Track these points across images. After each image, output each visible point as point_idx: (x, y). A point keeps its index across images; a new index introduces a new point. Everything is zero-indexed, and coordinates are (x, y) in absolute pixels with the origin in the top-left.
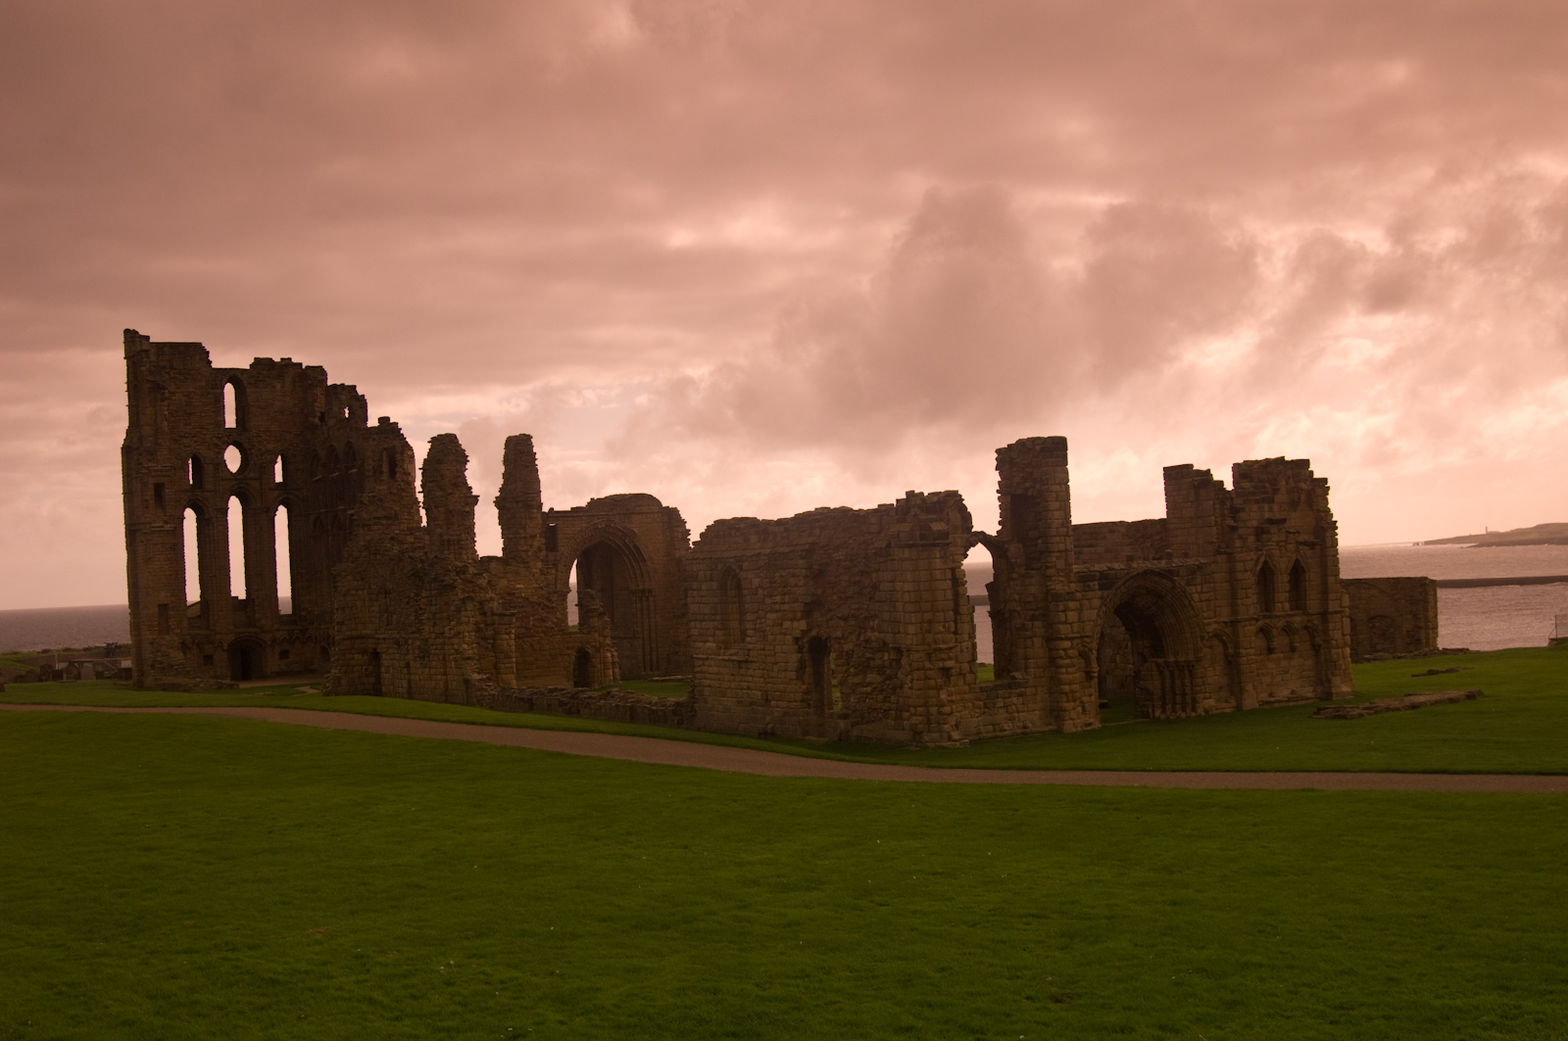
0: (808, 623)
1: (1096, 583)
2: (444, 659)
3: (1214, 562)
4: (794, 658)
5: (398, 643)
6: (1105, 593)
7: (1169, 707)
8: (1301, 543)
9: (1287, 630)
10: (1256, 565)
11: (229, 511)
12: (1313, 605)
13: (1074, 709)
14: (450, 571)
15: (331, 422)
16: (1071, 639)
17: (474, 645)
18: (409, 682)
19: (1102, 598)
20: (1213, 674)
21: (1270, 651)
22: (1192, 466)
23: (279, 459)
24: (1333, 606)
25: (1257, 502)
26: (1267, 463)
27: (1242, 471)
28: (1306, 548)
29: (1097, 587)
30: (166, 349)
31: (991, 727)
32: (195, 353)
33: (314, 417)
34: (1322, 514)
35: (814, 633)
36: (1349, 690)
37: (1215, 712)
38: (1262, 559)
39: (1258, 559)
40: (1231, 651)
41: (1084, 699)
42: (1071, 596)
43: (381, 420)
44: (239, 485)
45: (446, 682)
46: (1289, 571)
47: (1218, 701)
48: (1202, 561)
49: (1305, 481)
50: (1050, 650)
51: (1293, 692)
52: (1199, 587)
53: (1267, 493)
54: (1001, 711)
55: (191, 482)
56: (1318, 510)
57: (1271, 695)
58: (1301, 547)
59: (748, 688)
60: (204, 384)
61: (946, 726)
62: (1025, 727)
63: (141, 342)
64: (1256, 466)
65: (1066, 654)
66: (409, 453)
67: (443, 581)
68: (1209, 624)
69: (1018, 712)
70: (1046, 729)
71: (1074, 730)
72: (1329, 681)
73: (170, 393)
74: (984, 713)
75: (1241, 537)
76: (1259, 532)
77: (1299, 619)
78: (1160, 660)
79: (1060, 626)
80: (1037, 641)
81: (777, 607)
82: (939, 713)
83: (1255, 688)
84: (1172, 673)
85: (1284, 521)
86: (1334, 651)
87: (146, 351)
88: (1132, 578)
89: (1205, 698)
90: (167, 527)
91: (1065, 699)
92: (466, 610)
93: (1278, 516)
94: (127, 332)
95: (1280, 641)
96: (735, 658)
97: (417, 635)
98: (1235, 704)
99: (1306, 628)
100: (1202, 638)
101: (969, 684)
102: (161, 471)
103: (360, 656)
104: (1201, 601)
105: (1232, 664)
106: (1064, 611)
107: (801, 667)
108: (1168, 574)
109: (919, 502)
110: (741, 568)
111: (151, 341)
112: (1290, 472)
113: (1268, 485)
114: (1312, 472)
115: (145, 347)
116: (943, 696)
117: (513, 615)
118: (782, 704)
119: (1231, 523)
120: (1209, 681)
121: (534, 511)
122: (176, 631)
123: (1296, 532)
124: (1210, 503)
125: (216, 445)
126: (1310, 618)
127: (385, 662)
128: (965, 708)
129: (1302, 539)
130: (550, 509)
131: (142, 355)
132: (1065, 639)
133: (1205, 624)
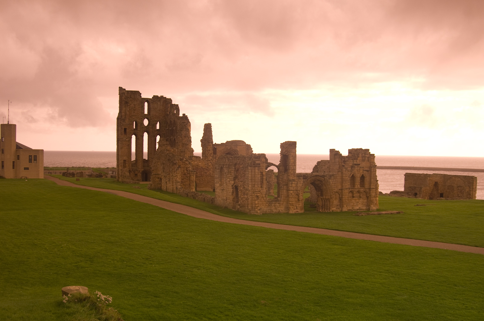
0: (234, 182)
2: (173, 182)
3: (338, 174)
4: (231, 190)
5: (165, 176)
6: (304, 180)
7: (323, 209)
8: (364, 170)
9: (359, 192)
10: (350, 175)
11: (144, 136)
12: (367, 186)
13: (293, 208)
14: (175, 160)
15: (171, 114)
16: (293, 191)
17: (180, 179)
18: (166, 187)
19: (303, 181)
20: (336, 202)
21: (353, 197)
22: (335, 149)
23: (158, 122)
24: (372, 187)
25: (352, 159)
26: (357, 149)
27: (350, 151)
28: (366, 172)
29: (302, 178)
30: (130, 92)
31: (270, 210)
32: (138, 93)
33: (168, 112)
34: (372, 163)
35: (235, 185)
36: (375, 208)
37: (335, 211)
39: (351, 174)
40: (341, 196)
41: (297, 205)
42: (294, 180)
43: (184, 115)
44: (147, 129)
45: (173, 188)
46: (360, 177)
47: (336, 208)
48: (334, 173)
49: (368, 154)
50: (288, 193)
51: (360, 208)
52: (332, 180)
54: (273, 207)
55: (134, 128)
56: (371, 162)
57: (353, 208)
58: (364, 171)
59: (224, 196)
60: (139, 102)
61: (256, 210)
62: (279, 211)
63: (123, 90)
64: (354, 150)
65: (291, 194)
66: (189, 124)
67: (173, 162)
68: (335, 189)
69: (278, 207)
70: (285, 212)
71: (292, 213)
72: (370, 206)
73: (130, 104)
74: (268, 207)
75: (345, 168)
76: (352, 167)
77: (363, 189)
78: (322, 197)
79: (290, 187)
80: (285, 191)
81: (229, 177)
82: (255, 206)
83: (347, 206)
84: (325, 201)
85: (359, 165)
86: (372, 198)
87: (124, 93)
88: (313, 177)
89: (333, 208)
90: (127, 140)
91: (290, 205)
92: (179, 170)
93: (358, 163)
94: (120, 87)
95: (356, 195)
96: (222, 189)
97: (169, 175)
98: (341, 210)
99: (365, 192)
100: (332, 193)
101: (265, 200)
102: (126, 125)
103: (157, 179)
104: (332, 183)
105: (341, 200)
106: (291, 184)
107: (233, 192)
108: (323, 176)
109: (254, 156)
110: (224, 167)
111: (126, 90)
112: (363, 152)
113: (356, 155)
114: (370, 152)
115: (124, 92)
116: (256, 202)
117: (195, 171)
118: (229, 201)
119: (343, 164)
120: (334, 203)
121: (210, 144)
122: (128, 167)
123: (363, 168)
124: (338, 159)
125: (142, 119)
126: (366, 189)
127: (163, 181)
128: (263, 205)
129: (365, 169)
130: (215, 143)
131: (123, 94)
132: (291, 191)
133: (333, 189)
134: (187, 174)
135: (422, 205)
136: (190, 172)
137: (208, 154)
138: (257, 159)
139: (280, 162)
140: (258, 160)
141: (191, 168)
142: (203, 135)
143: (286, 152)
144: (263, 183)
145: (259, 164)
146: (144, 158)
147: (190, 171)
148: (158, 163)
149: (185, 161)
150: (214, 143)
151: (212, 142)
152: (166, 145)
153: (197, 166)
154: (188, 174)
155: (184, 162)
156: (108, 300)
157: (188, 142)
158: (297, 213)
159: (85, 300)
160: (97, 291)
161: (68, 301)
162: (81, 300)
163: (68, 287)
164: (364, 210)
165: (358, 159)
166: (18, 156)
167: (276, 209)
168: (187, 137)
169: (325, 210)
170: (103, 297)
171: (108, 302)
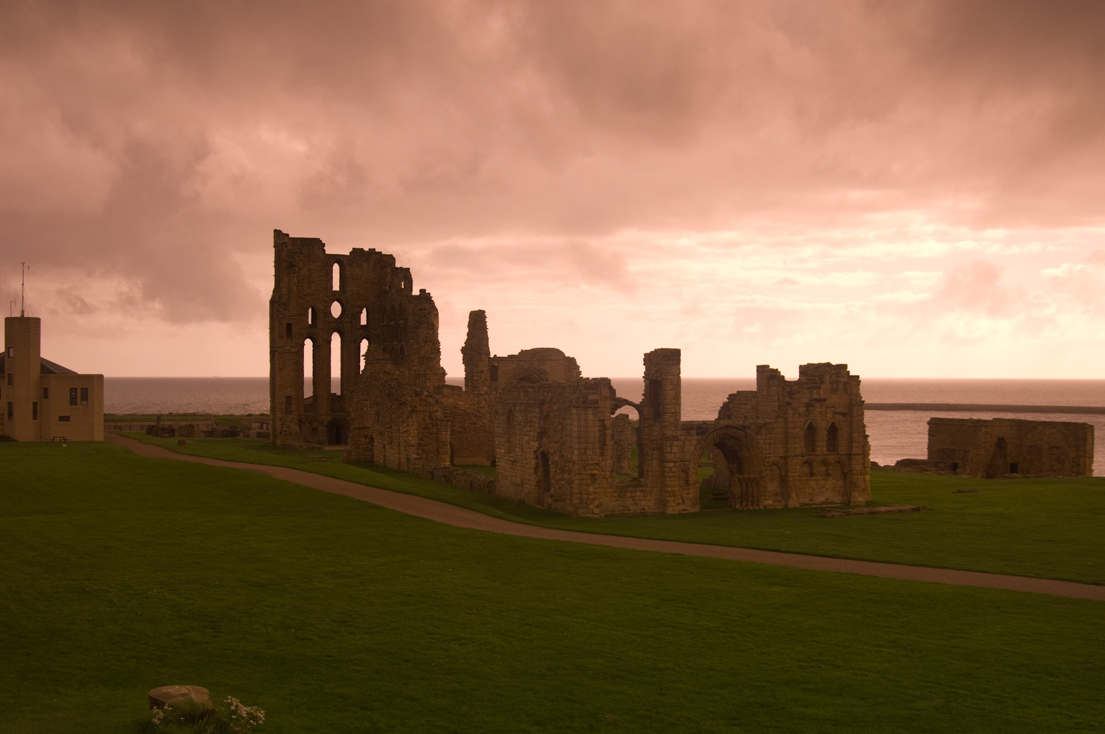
0: (539, 444)
1: (695, 431)
2: (399, 445)
4: (534, 462)
5: (380, 433)
6: (700, 437)
7: (744, 503)
8: (837, 413)
9: (824, 463)
10: (804, 425)
11: (332, 342)
12: (842, 448)
13: (674, 501)
14: (405, 395)
15: (393, 291)
16: (674, 462)
17: (416, 438)
18: (385, 456)
19: (697, 440)
20: (772, 487)
21: (812, 474)
22: (769, 366)
23: (365, 310)
24: (854, 451)
25: (809, 388)
26: (820, 365)
27: (804, 370)
28: (840, 416)
29: (695, 434)
31: (622, 508)
32: (317, 244)
33: (386, 286)
34: (853, 397)
35: (542, 449)
36: (863, 500)
37: (770, 508)
39: (806, 421)
40: (783, 473)
41: (684, 496)
42: (675, 438)
43: (423, 291)
44: (338, 325)
45: (399, 459)
46: (827, 429)
47: (774, 501)
48: (768, 421)
49: (844, 377)
50: (663, 467)
51: (827, 499)
52: (764, 437)
53: (816, 383)
54: (629, 499)
55: (310, 323)
56: (851, 394)
57: (811, 500)
58: (836, 415)
59: (516, 476)
60: (320, 264)
61: (591, 506)
62: (644, 509)
63: (283, 237)
64: (811, 367)
65: (671, 470)
66: (435, 312)
67: (400, 400)
68: (770, 457)
69: (640, 501)
70: (656, 511)
71: (673, 512)
72: (851, 494)
73: (300, 268)
74: (618, 500)
75: (792, 408)
76: (808, 406)
77: (833, 457)
78: (740, 476)
79: (667, 454)
80: (655, 463)
81: (527, 433)
82: (588, 498)
83: (797, 496)
84: (747, 483)
85: (825, 400)
86: (854, 477)
87: (286, 243)
88: (718, 429)
89: (766, 499)
90: (293, 350)
91: (668, 495)
92: (412, 418)
93: (823, 397)
94: (275, 231)
95: (819, 469)
96: (511, 459)
97: (390, 430)
98: (784, 504)
99: (838, 462)
100: (764, 466)
101: (610, 484)
102: (291, 316)
103: (364, 439)
105: (784, 481)
107: (536, 468)
108: (743, 428)
109: (584, 383)
110: (515, 409)
111: (290, 236)
112: (833, 372)
113: (817, 379)
114: (849, 372)
115: (286, 241)
116: (591, 489)
117: (449, 420)
118: (528, 487)
119: (788, 400)
120: (769, 490)
121: (484, 356)
122: (296, 413)
123: (834, 407)
124: (776, 388)
125: (326, 301)
126: (840, 457)
127: (375, 444)
128: (606, 496)
129: (838, 411)
130: (496, 355)
131: (284, 246)
132: (670, 462)
133: (766, 458)
134: (430, 426)
135: (970, 491)
136: (439, 422)
137: (478, 380)
138: (591, 391)
139: (644, 397)
140: (592, 394)
141: (439, 413)
142: (466, 338)
143: (658, 375)
144: (605, 445)
145: (597, 402)
146: (332, 392)
147: (437, 420)
148: (365, 402)
149: (427, 396)
150: (492, 356)
151: (488, 353)
152: (382, 362)
153: (454, 407)
154: (433, 426)
155: (425, 400)
156: (255, 718)
157: (432, 353)
158: (685, 512)
159: (201, 718)
160: (230, 697)
161: (163, 720)
162: (194, 716)
163: (164, 689)
164: (838, 505)
165: (823, 387)
166: (46, 390)
167: (637, 504)
168: (431, 341)
169: (747, 505)
170: (244, 710)
171: (254, 721)
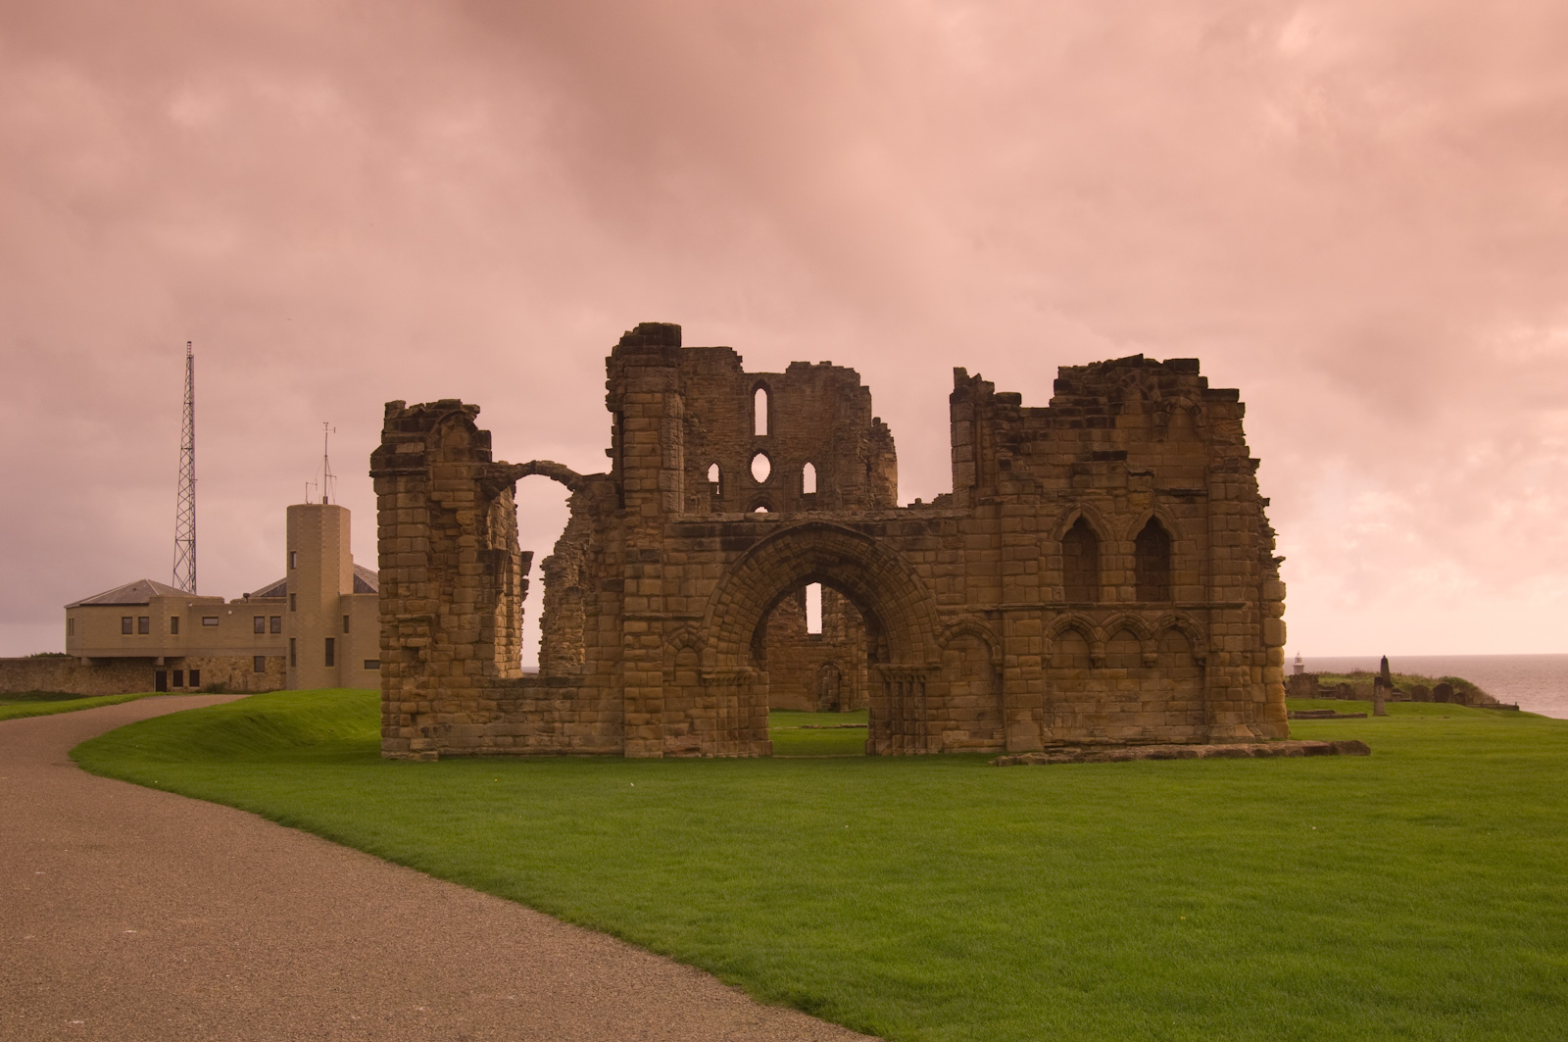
1: (718, 539)
3: (969, 516)
6: (733, 555)
8: (1164, 492)
9: (1129, 629)
12: (1185, 591)
13: (648, 723)
16: (650, 620)
19: (727, 562)
20: (967, 694)
21: (1093, 663)
23: (810, 464)
24: (1223, 596)
25: (1075, 425)
27: (1068, 380)
28: (1177, 500)
29: (718, 546)
31: (510, 740)
32: (728, 357)
34: (1218, 448)
37: (957, 750)
38: (1076, 515)
39: (1065, 516)
40: (996, 657)
41: (693, 712)
42: (651, 556)
43: (880, 421)
46: (1134, 536)
47: (974, 734)
49: (1187, 394)
50: (620, 634)
51: (1144, 731)
52: (931, 556)
53: (1099, 411)
56: (1212, 441)
57: (1091, 734)
58: (1163, 499)
61: (406, 731)
62: (570, 744)
65: (639, 641)
68: (953, 613)
69: (563, 722)
70: (605, 749)
71: (647, 754)
72: (1213, 717)
74: (497, 718)
76: (1074, 471)
77: (1160, 613)
79: (628, 600)
80: (605, 622)
83: (1036, 719)
84: (900, 686)
85: (1121, 455)
88: (786, 534)
89: (945, 729)
93: (1121, 448)
95: (1114, 648)
98: (1001, 742)
99: (1174, 628)
100: (937, 636)
105: (998, 677)
112: (1155, 379)
113: (1103, 400)
114: (1205, 379)
119: (1006, 456)
120: (957, 701)
125: (742, 453)
126: (1180, 613)
129: (1168, 487)
132: (637, 619)
133: (941, 613)
145: (420, 460)
165: (1119, 421)
167: (552, 731)
169: (902, 745)
